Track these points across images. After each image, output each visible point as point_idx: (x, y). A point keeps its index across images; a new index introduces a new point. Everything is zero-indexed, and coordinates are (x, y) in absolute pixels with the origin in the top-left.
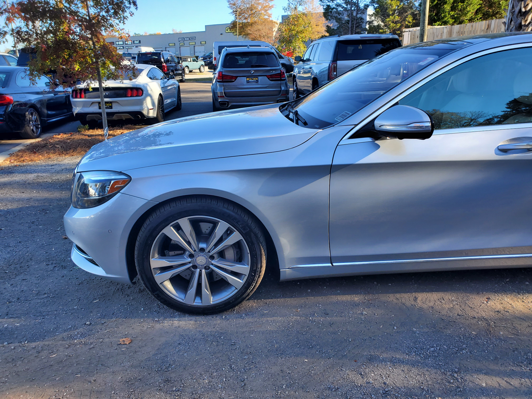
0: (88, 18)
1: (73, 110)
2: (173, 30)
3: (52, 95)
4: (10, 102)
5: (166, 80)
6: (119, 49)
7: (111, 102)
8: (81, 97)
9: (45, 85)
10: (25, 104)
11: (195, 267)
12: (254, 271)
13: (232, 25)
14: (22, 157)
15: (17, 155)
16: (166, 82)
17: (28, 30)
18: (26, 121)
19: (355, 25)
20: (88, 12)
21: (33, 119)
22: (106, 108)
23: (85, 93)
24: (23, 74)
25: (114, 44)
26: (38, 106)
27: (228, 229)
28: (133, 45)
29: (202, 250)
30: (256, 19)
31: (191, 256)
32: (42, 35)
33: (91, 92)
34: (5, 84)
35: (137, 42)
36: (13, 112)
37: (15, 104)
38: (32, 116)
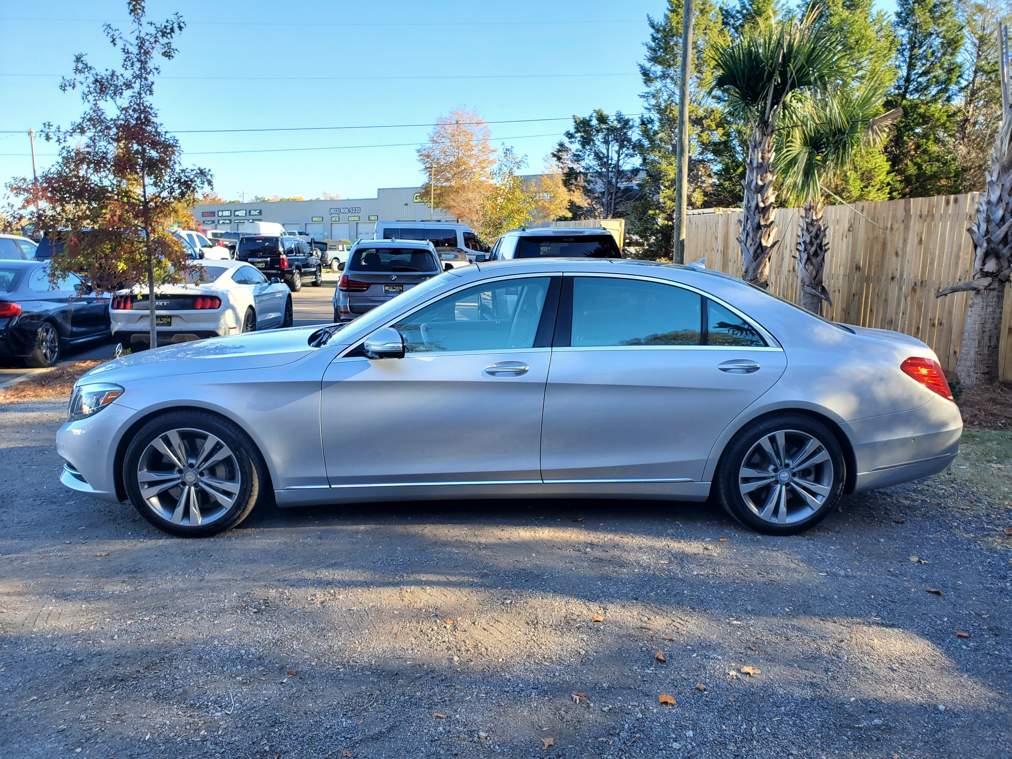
0: (143, 199)
1: (111, 327)
2: (325, 194)
3: (85, 303)
4: (16, 313)
5: (266, 284)
6: (223, 223)
7: (170, 317)
8: (125, 308)
9: (73, 289)
10: (39, 316)
11: (184, 484)
12: (245, 492)
13: (423, 191)
14: (23, 391)
15: (17, 389)
16: (266, 288)
17: (54, 213)
18: (36, 342)
19: (613, 201)
20: (144, 192)
21: (48, 339)
22: (158, 325)
23: (132, 302)
24: (40, 274)
25: (214, 216)
26: (59, 320)
27: (218, 443)
28: (248, 217)
29: (191, 466)
30: (466, 181)
31: (180, 471)
32: (75, 222)
33: (140, 300)
34: (12, 287)
35: (256, 213)
36: (19, 328)
37: (23, 315)
38: (47, 334)
